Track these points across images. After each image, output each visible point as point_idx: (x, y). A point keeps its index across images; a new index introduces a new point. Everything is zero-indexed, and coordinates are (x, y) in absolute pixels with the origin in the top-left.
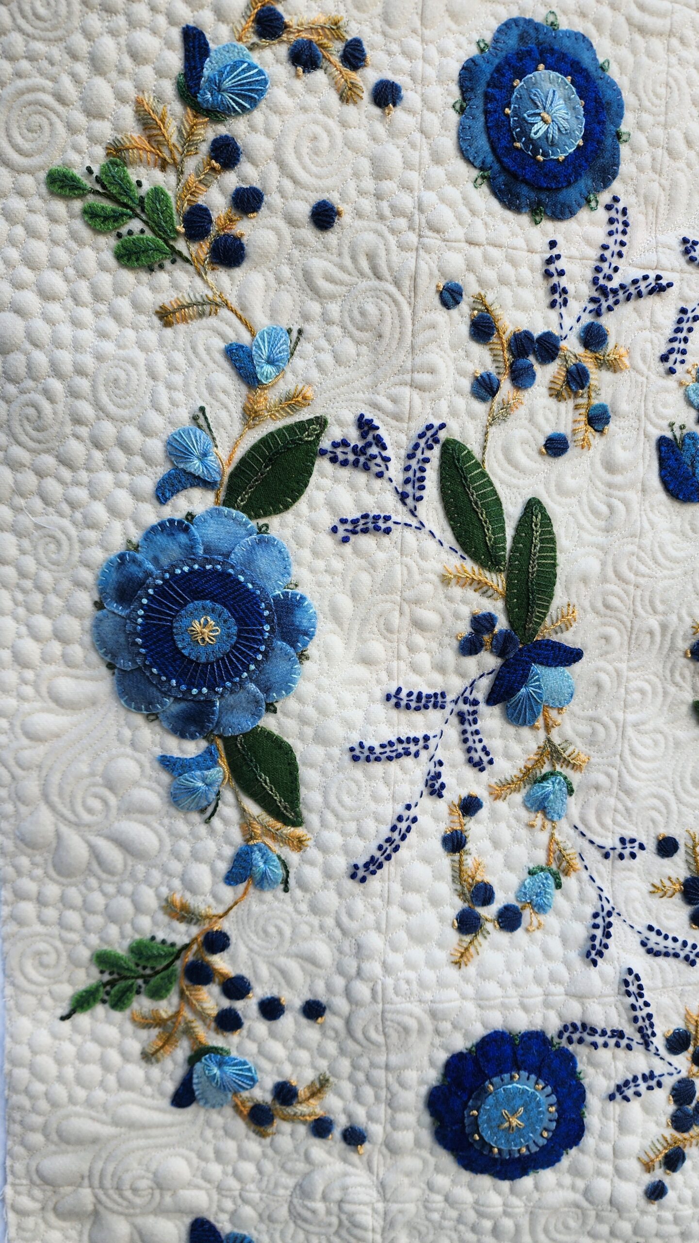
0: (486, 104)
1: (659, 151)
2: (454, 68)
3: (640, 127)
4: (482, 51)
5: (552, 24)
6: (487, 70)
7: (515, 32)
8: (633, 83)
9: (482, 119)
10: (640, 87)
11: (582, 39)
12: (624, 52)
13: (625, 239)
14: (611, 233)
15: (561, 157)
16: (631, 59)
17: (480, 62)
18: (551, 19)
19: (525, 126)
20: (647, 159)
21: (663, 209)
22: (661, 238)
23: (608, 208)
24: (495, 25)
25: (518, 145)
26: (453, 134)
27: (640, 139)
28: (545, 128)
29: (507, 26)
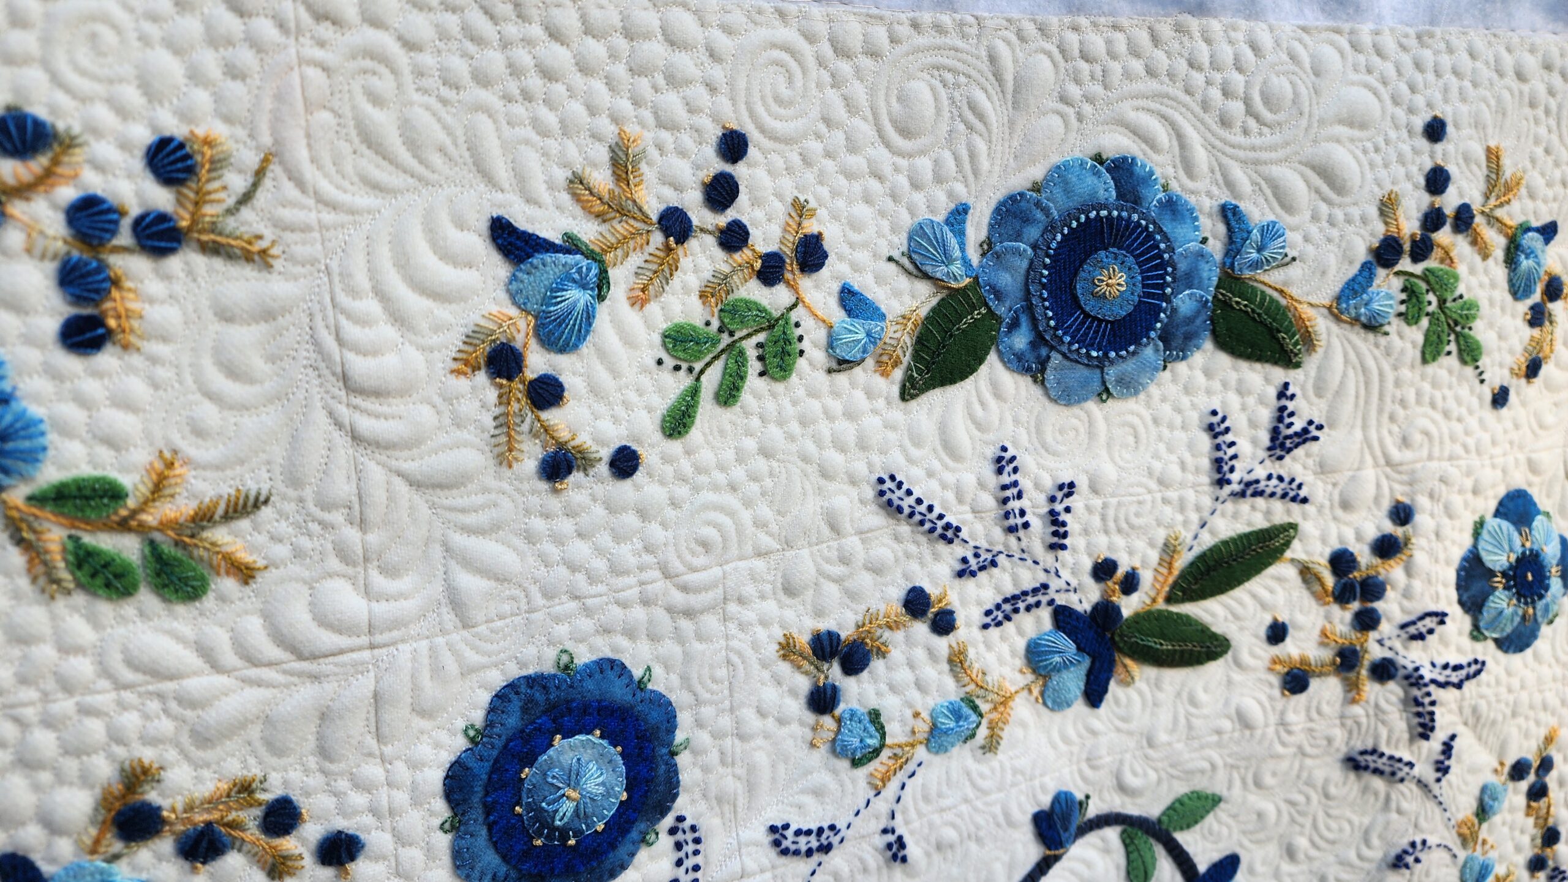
0: (488, 814)
2: (434, 777)
4: (472, 740)
5: (567, 667)
6: (482, 770)
7: (516, 704)
8: (685, 679)
9: (484, 832)
10: (695, 682)
11: (611, 667)
12: (670, 648)
13: (698, 860)
14: (679, 863)
15: (600, 827)
18: (565, 659)
19: (543, 820)
20: (714, 757)
21: (741, 801)
22: (746, 835)
23: (673, 831)
24: (485, 698)
25: (539, 842)
26: (446, 859)
27: (703, 738)
29: (501, 699)
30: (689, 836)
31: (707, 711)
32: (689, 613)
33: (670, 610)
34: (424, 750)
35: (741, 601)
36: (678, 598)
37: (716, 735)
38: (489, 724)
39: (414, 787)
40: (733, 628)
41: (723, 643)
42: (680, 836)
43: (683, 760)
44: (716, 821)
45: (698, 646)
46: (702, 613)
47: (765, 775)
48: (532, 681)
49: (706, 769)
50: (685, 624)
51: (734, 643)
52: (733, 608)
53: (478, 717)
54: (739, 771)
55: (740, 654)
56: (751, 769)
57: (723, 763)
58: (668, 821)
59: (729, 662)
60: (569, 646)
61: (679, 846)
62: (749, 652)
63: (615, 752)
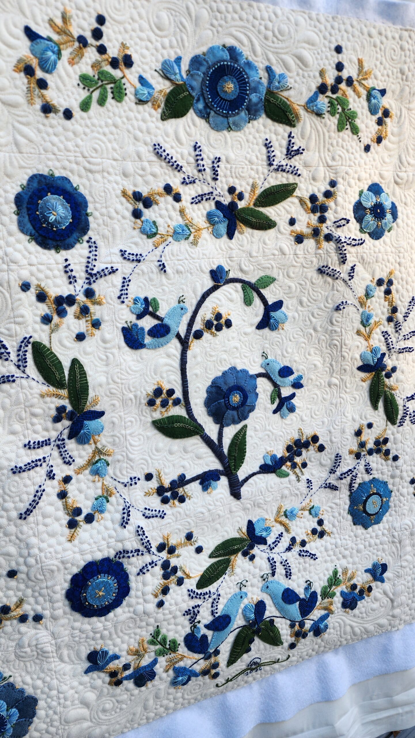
0: (28, 211)
1: (105, 218)
2: (12, 197)
3: (96, 209)
4: (23, 189)
5: (52, 175)
6: (26, 198)
7: (36, 181)
8: (90, 192)
9: (27, 217)
10: (93, 194)
11: (65, 179)
12: (85, 181)
13: (96, 253)
14: (90, 252)
15: (64, 227)
16: (87, 183)
17: (23, 194)
18: (51, 172)
19: (46, 219)
20: (101, 221)
21: (111, 239)
22: (112, 251)
23: (88, 242)
24: (27, 177)
25: (44, 225)
26: (16, 223)
27: (97, 214)
28: (54, 217)
29: (33, 178)
30: (94, 245)
31: (98, 205)
32: (91, 171)
33: (85, 168)
34: (8, 187)
35: (108, 173)
36: (87, 165)
37: (102, 215)
38: (28, 184)
39: (6, 198)
40: (106, 181)
41: (102, 185)
42: (90, 244)
43: (90, 219)
44: (102, 244)
45: (94, 183)
46: (95, 172)
47: (118, 233)
48: (41, 175)
49: (99, 225)
50: (89, 174)
51: (106, 186)
52: (105, 174)
53: (25, 183)
54: (110, 229)
55: (108, 189)
56: (114, 229)
57: (104, 224)
58: (86, 238)
59: (105, 192)
60: (52, 169)
61: (90, 247)
62: (111, 190)
63: (68, 206)
